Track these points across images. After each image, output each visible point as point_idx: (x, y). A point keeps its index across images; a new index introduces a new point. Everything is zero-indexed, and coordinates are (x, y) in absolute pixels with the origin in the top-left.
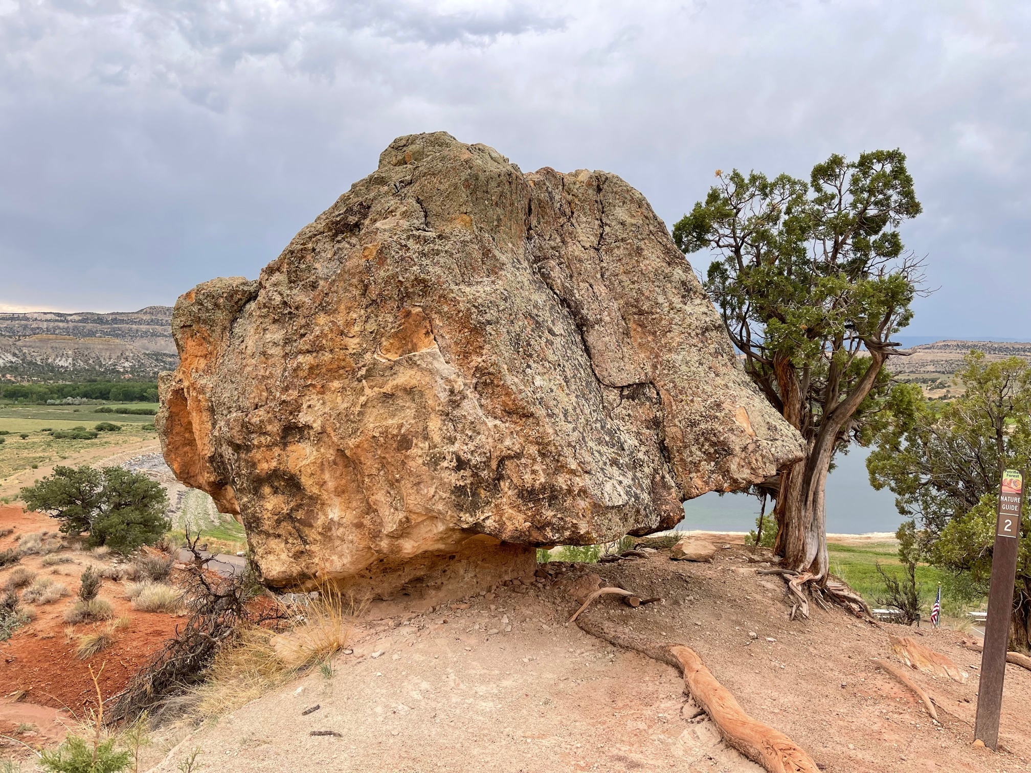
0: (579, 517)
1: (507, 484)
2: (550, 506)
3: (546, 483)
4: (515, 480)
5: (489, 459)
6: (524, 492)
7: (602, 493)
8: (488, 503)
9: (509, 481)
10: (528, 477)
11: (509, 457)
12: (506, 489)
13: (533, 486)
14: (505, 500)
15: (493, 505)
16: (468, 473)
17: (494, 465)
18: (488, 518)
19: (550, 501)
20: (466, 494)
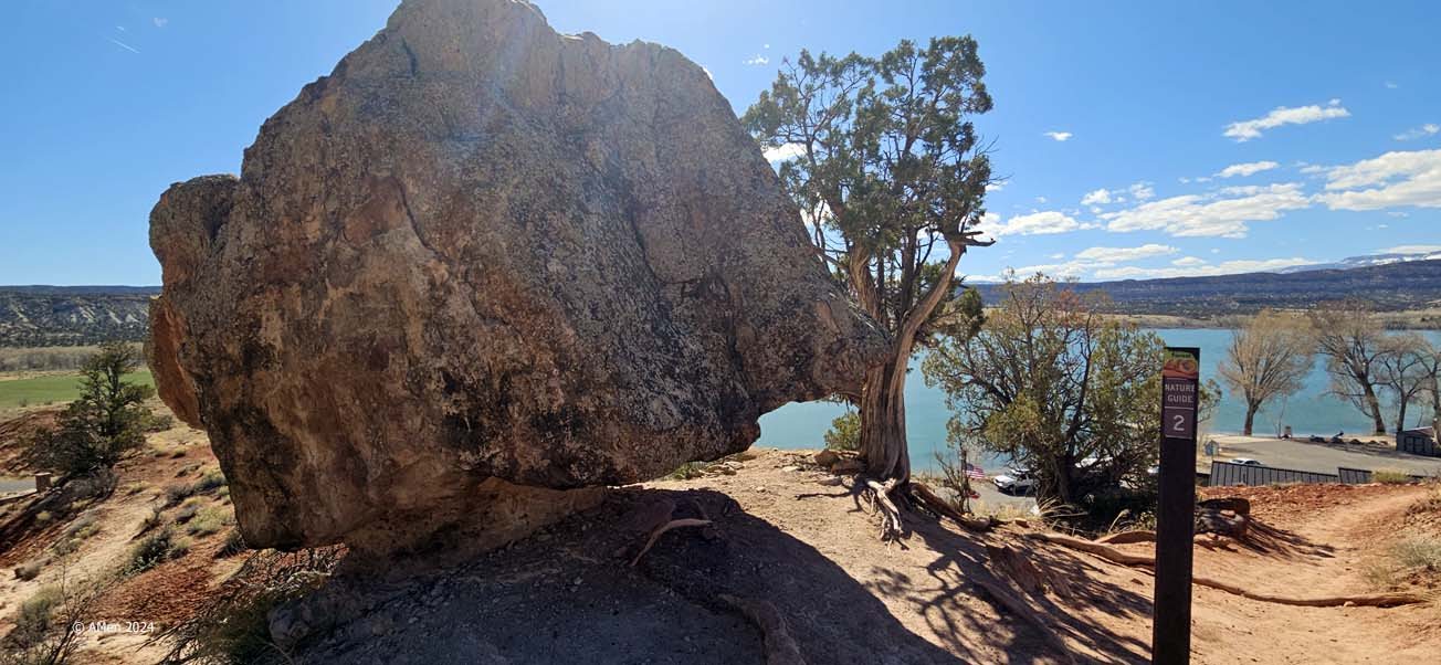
0: (612, 448)
1: (516, 408)
2: (574, 435)
3: (566, 404)
4: (526, 404)
5: (490, 375)
6: (540, 418)
7: (645, 414)
8: (494, 435)
9: (519, 404)
10: (542, 398)
11: (515, 372)
12: (516, 416)
13: (550, 408)
14: (515, 430)
15: (500, 438)
16: (462, 396)
17: (496, 383)
18: (494, 456)
19: (573, 429)
20: (463, 424)
